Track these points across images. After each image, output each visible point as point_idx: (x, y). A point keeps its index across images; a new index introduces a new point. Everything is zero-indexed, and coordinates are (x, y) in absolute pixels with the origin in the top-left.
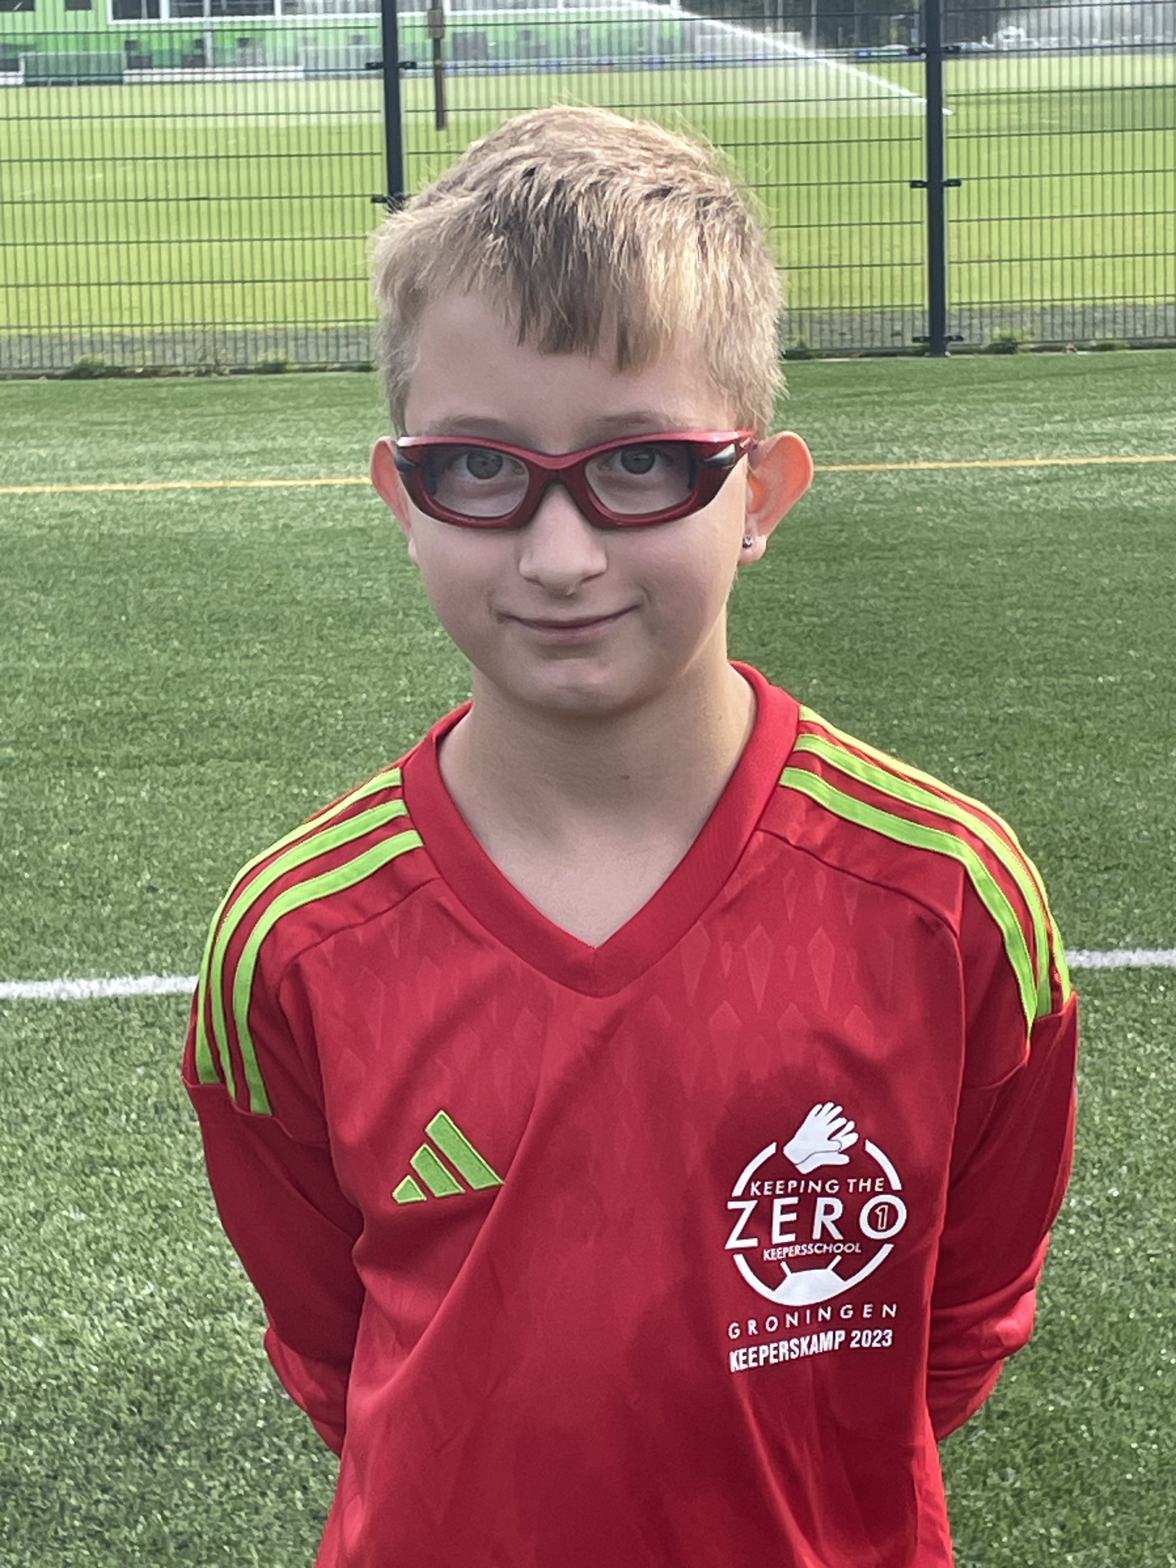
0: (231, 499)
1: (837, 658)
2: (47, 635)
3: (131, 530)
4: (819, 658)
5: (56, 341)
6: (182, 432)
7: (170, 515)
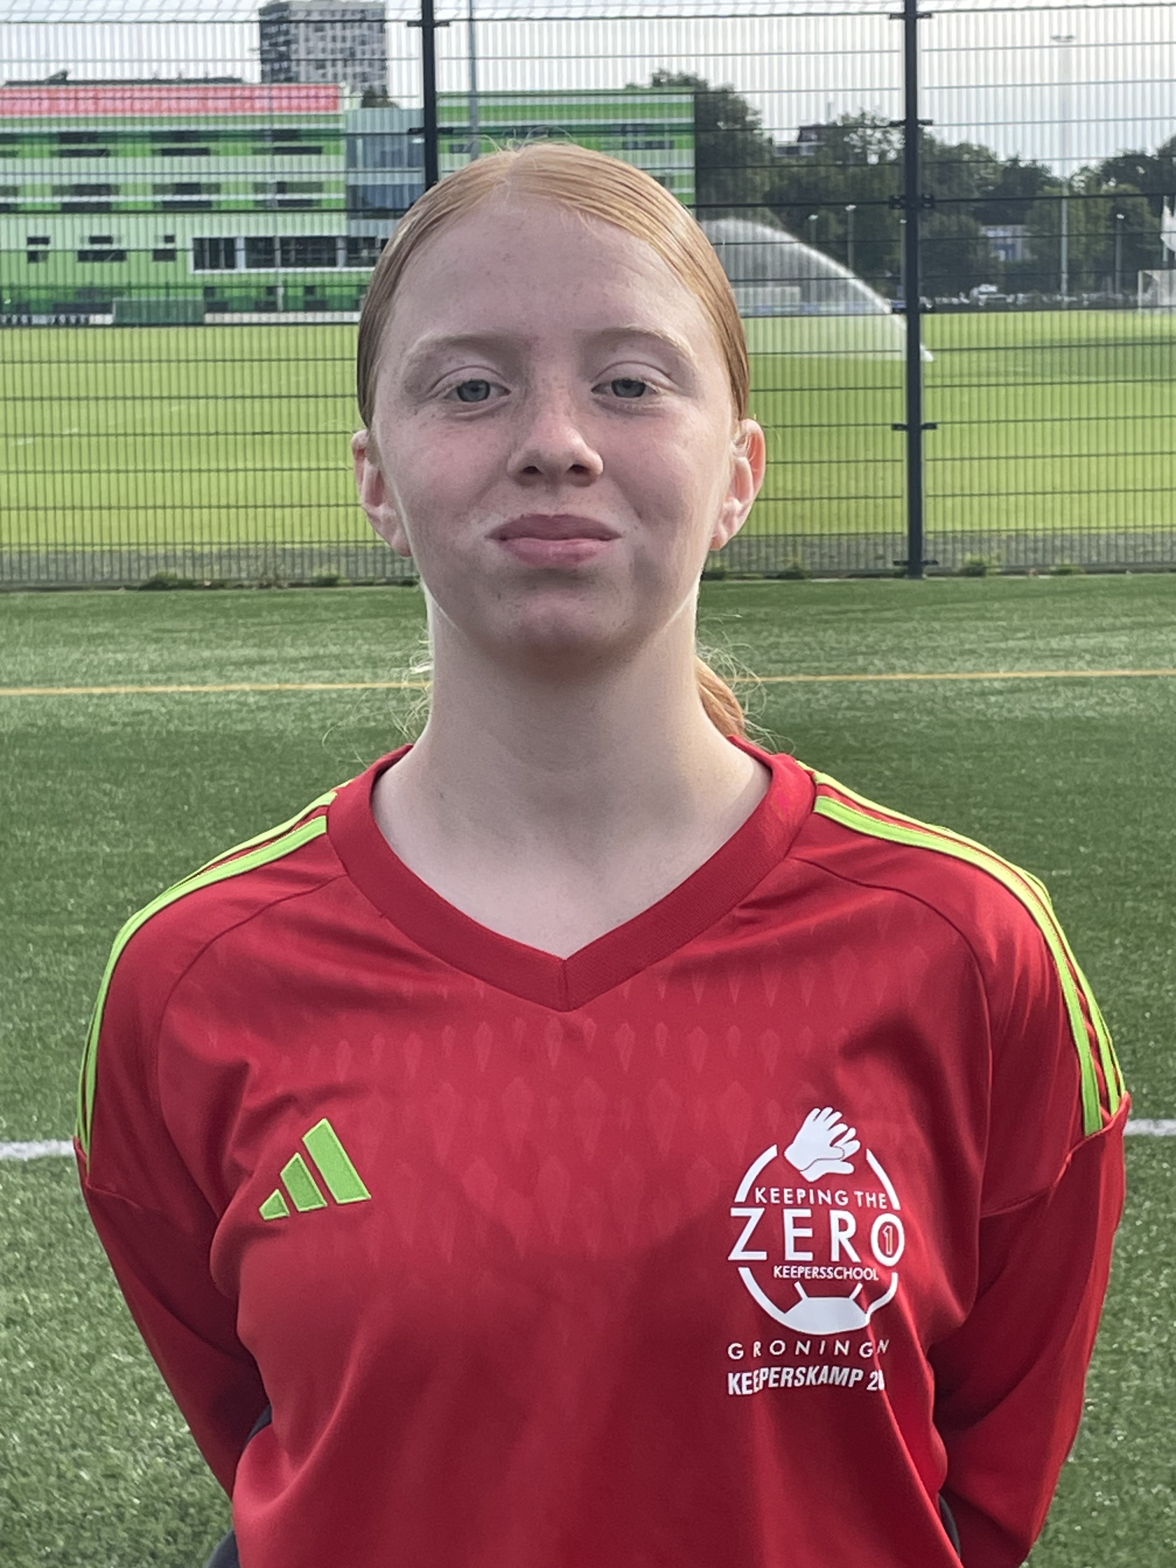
0: (285, 701)
5: (134, 556)
6: (243, 640)
7: (229, 713)
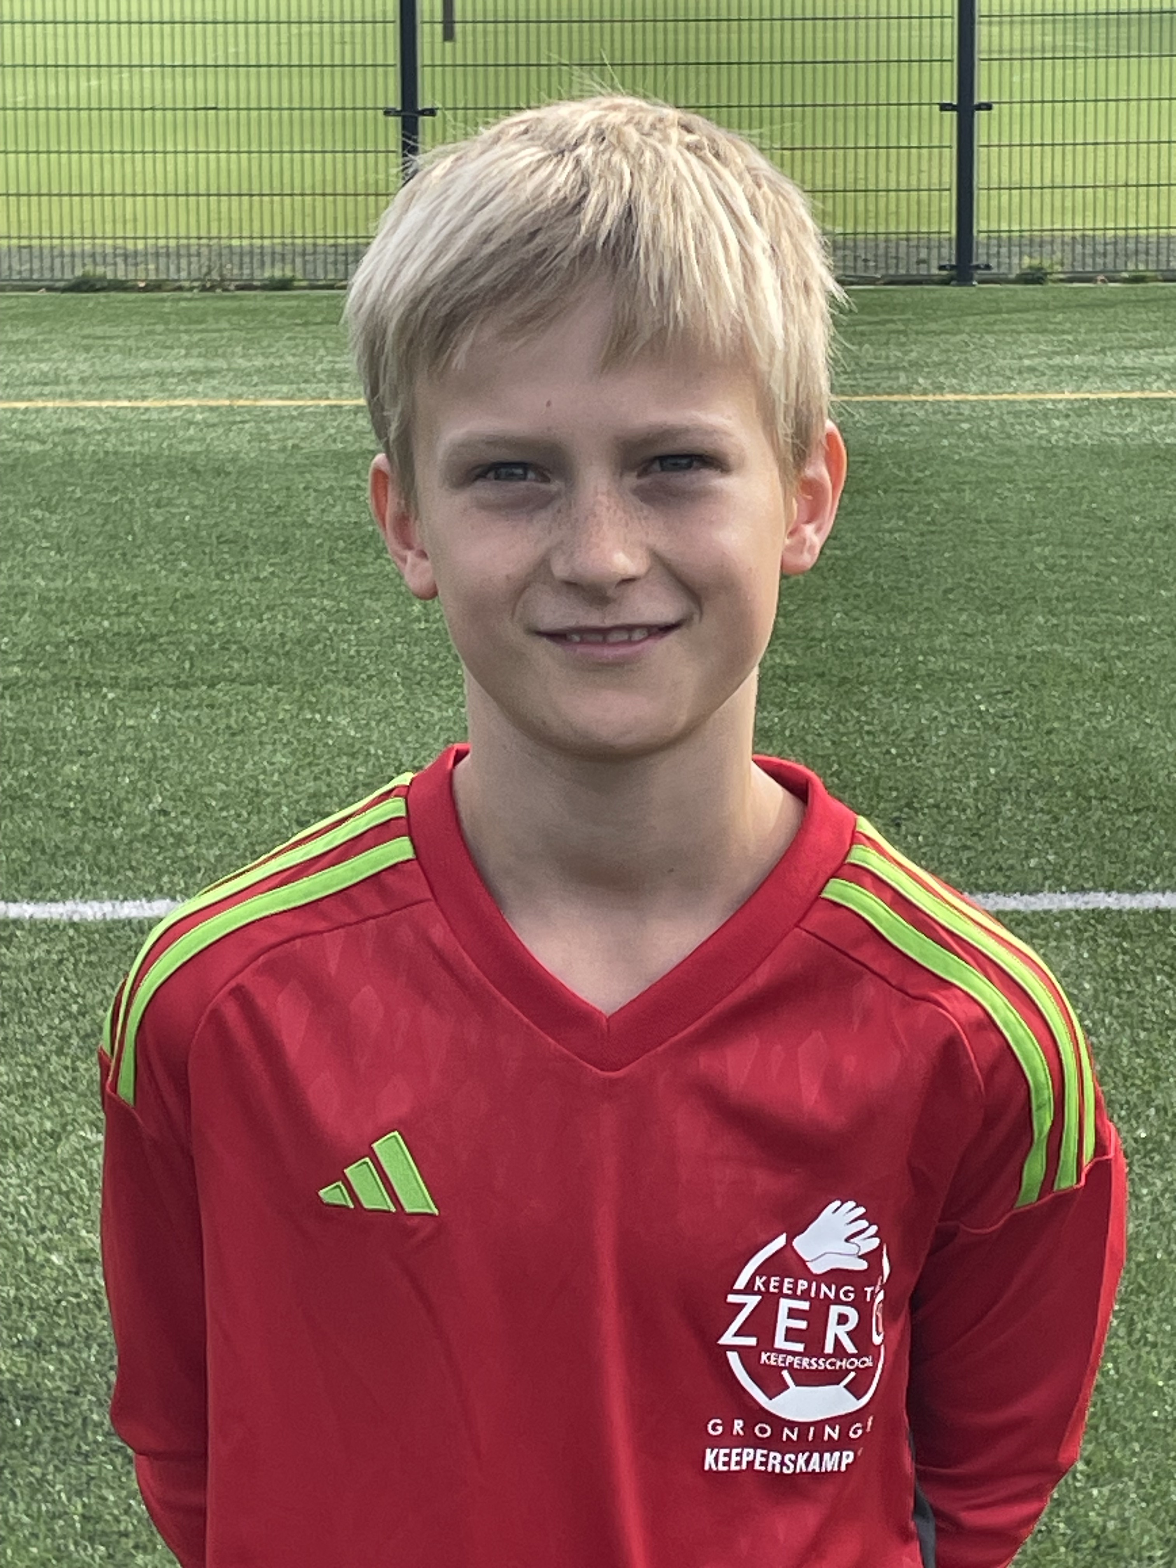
0: (238, 419)
1: (860, 592)
2: (52, 553)
3: (137, 447)
4: (844, 591)
6: (187, 348)
7: (174, 431)
